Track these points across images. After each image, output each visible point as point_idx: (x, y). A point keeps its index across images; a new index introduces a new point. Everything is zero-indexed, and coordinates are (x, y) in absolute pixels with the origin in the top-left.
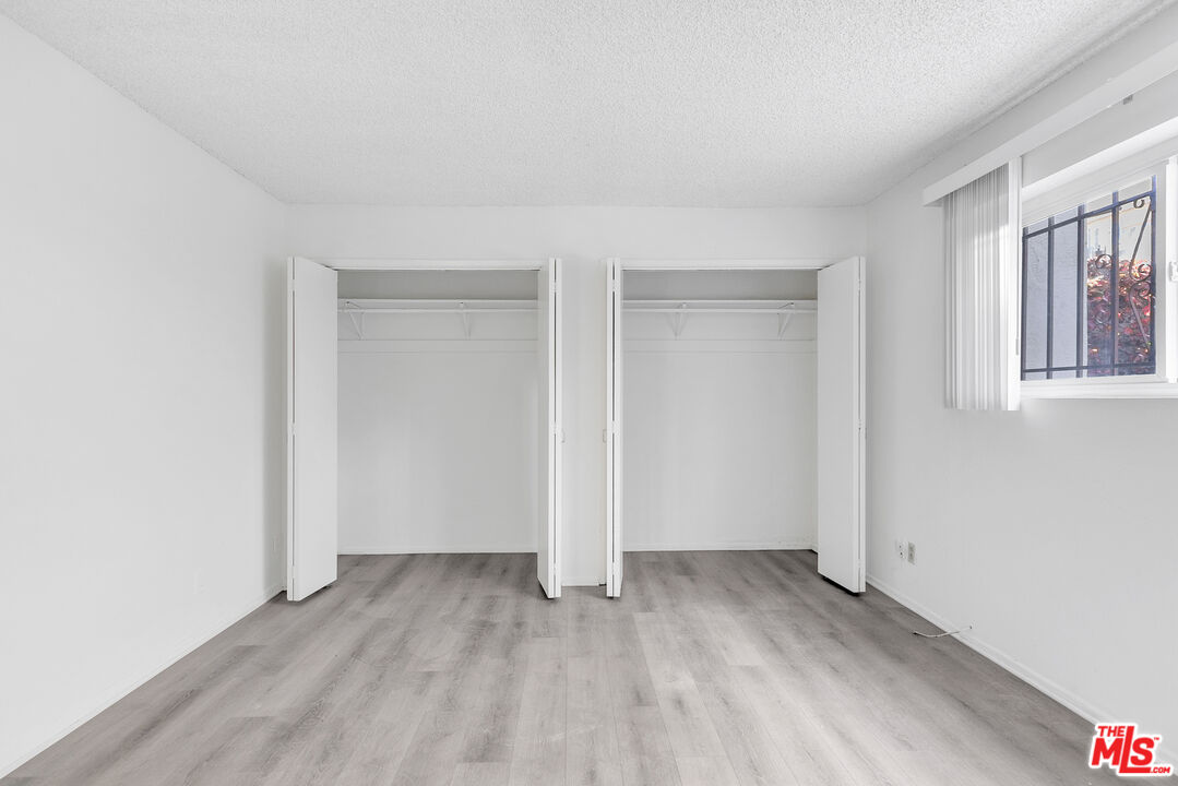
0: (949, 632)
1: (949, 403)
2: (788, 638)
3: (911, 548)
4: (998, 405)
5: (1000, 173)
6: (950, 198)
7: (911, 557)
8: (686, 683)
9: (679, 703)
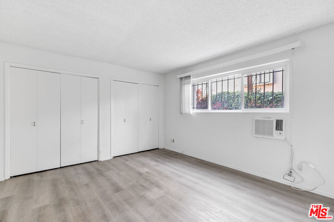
0: (180, 153)
1: (181, 113)
2: (158, 159)
3: (173, 140)
4: (189, 114)
5: (190, 76)
6: (181, 78)
7: (173, 141)
8: (146, 170)
9: (148, 173)
